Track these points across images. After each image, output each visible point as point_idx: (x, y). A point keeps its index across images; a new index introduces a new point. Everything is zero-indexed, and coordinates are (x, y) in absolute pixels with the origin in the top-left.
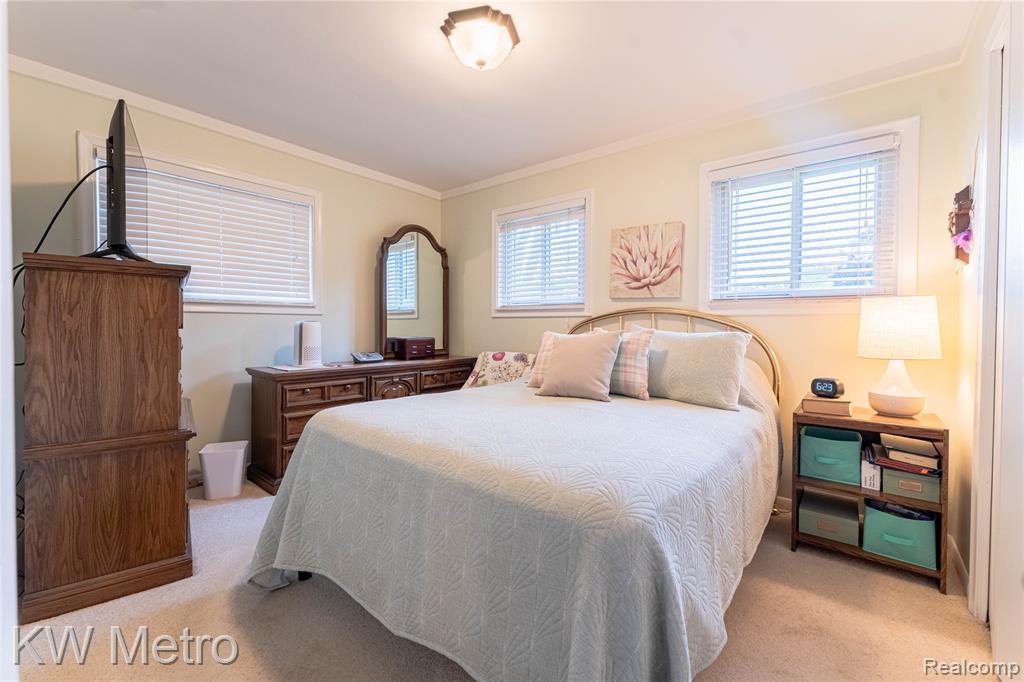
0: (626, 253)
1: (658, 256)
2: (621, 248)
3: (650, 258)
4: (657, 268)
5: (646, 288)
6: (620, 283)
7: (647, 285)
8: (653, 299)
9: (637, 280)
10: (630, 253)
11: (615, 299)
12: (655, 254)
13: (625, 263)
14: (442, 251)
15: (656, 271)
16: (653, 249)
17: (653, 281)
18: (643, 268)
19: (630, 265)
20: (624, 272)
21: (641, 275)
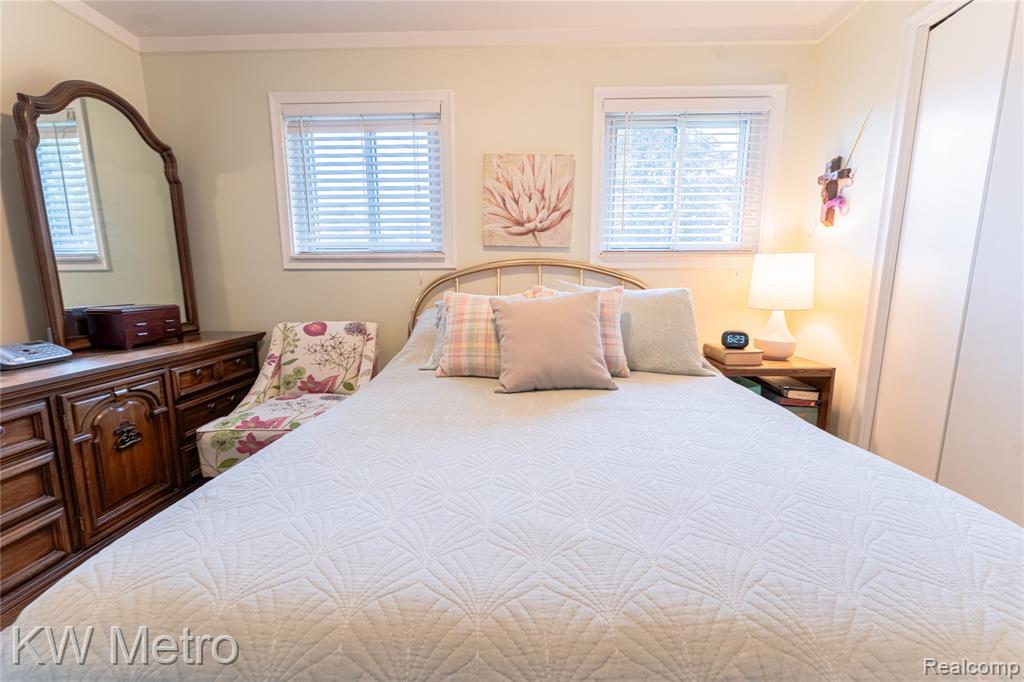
0: (503, 188)
1: (546, 195)
2: (498, 179)
3: (536, 197)
4: (545, 210)
5: (531, 235)
6: (497, 226)
7: (532, 231)
8: (539, 248)
9: (520, 224)
10: (510, 188)
11: (487, 248)
12: (542, 192)
13: (504, 201)
14: (164, 151)
15: (543, 214)
16: (540, 186)
17: (540, 226)
18: (528, 209)
19: (510, 204)
20: (501, 212)
21: (525, 218)
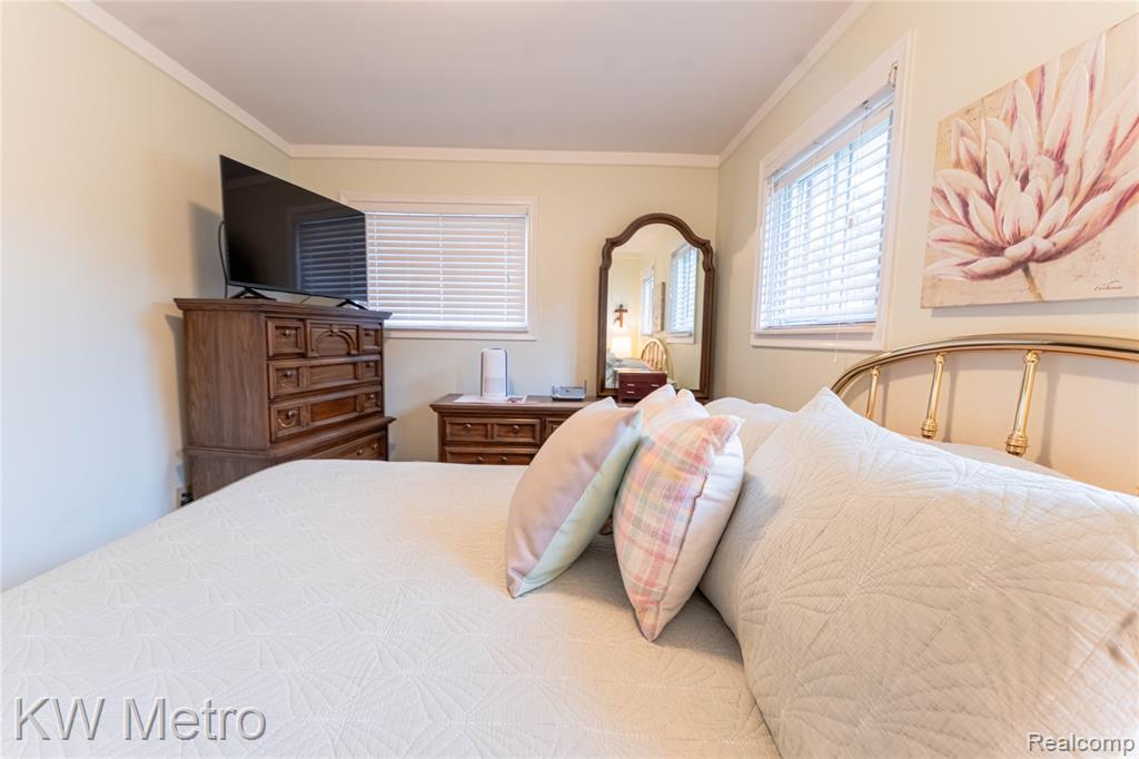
0: (968, 178)
1: (1070, 158)
2: (958, 164)
3: (1042, 169)
4: (1065, 200)
5: (1019, 272)
6: (947, 265)
7: (1022, 264)
8: (1042, 304)
9: (994, 250)
10: (979, 171)
12: (1059, 156)
13: (965, 205)
14: (703, 246)
15: (1058, 211)
16: (1052, 142)
17: (1044, 246)
18: (1017, 208)
19: (978, 206)
20: (961, 232)
21: (1008, 232)
